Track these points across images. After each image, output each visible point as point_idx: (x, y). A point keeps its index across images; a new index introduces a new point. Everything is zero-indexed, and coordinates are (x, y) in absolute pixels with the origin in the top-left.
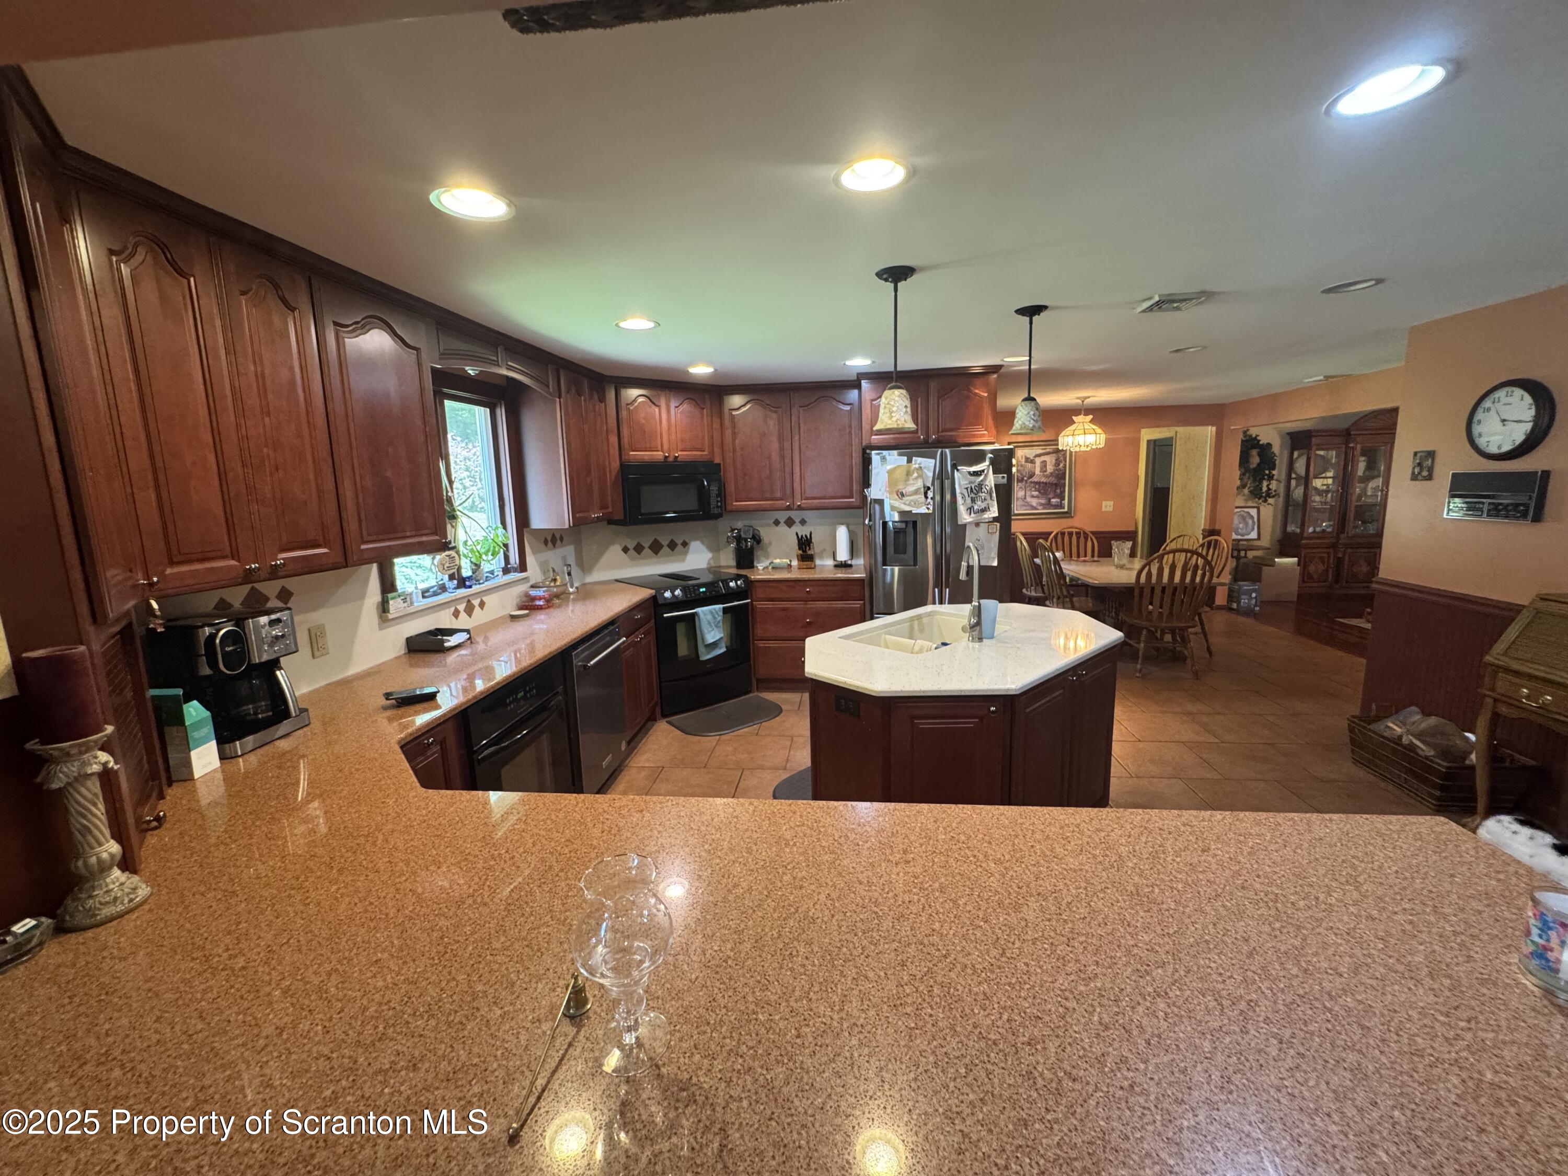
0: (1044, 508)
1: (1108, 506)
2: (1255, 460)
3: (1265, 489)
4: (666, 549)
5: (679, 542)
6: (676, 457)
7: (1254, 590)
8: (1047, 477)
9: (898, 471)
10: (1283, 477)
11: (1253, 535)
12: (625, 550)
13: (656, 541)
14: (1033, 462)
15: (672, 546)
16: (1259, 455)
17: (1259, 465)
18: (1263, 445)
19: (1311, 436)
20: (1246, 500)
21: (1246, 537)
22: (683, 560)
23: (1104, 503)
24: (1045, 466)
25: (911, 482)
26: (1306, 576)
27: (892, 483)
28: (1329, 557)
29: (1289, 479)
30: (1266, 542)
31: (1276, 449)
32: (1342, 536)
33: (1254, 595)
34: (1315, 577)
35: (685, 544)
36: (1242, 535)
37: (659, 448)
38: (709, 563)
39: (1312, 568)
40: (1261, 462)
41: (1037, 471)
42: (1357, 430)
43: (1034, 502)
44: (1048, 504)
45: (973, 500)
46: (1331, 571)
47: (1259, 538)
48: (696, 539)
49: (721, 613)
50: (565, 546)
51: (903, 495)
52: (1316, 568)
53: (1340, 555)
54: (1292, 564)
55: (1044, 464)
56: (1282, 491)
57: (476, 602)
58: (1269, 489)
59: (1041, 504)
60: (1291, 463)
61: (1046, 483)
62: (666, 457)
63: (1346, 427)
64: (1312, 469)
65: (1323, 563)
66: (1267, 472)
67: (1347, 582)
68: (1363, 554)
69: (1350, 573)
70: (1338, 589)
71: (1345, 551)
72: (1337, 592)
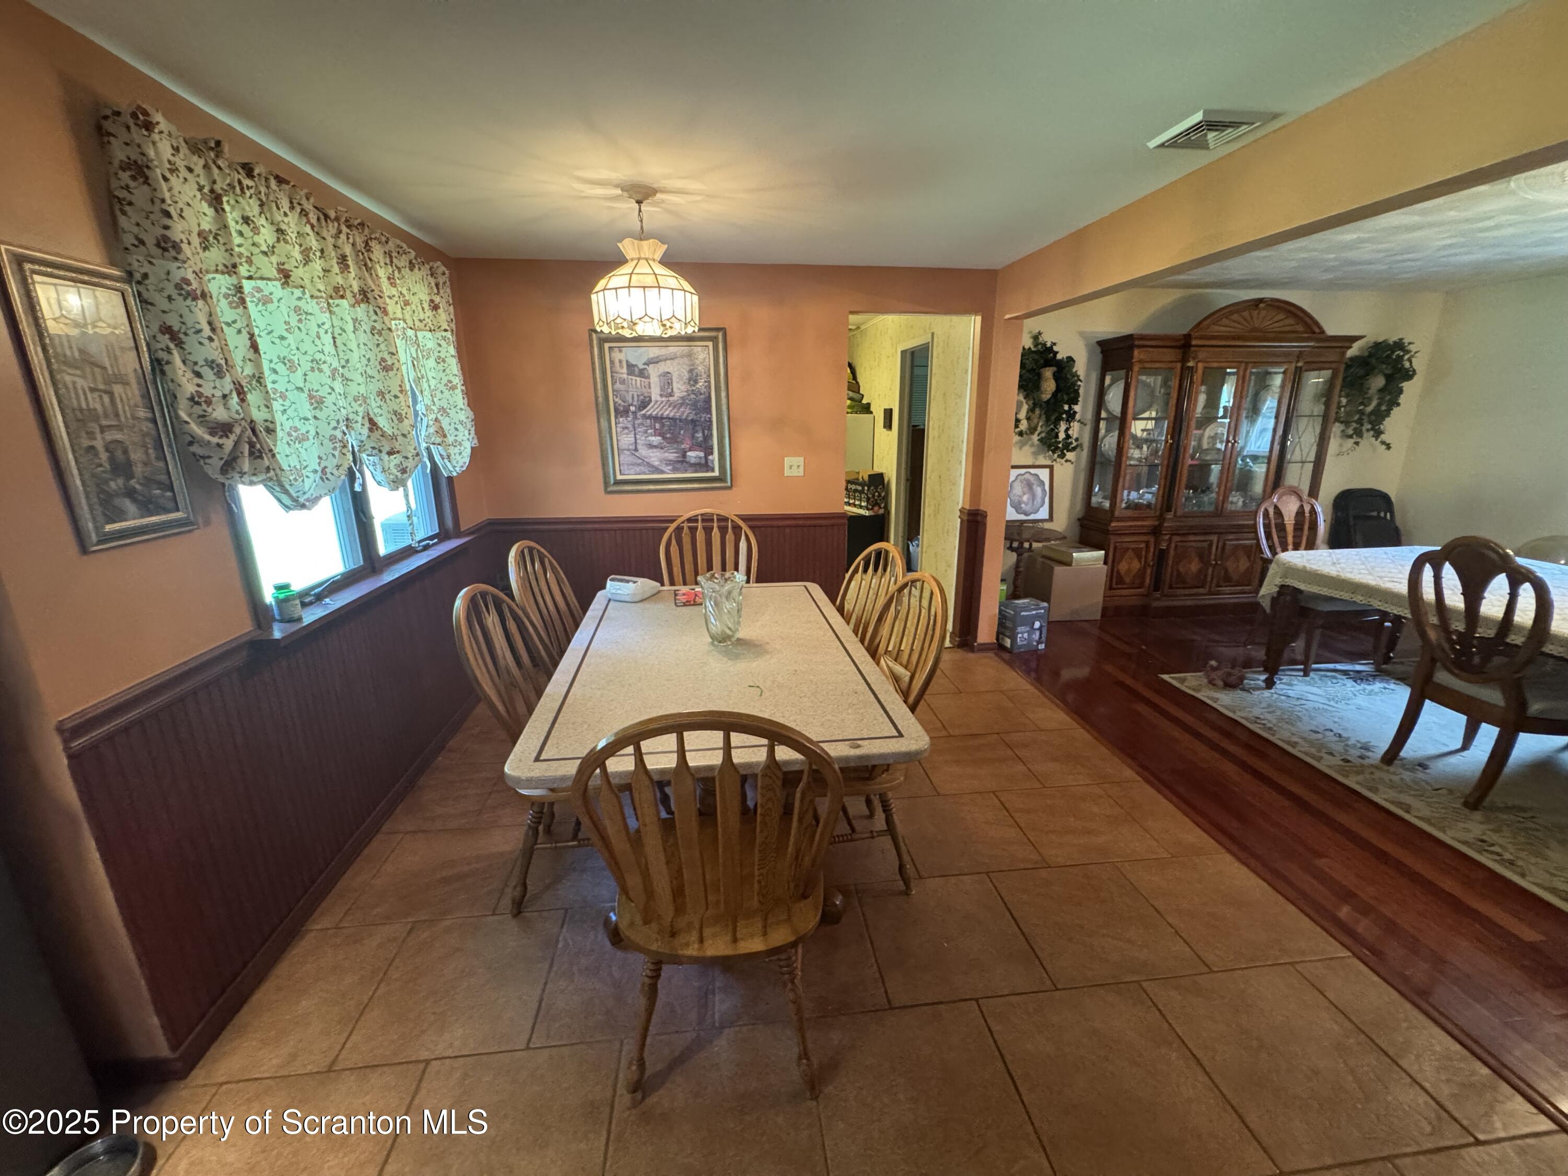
0: (675, 470)
1: (794, 466)
2: (1049, 386)
3: (1062, 436)
7: (1037, 617)
8: (674, 406)
10: (1089, 415)
11: (1043, 514)
14: (642, 374)
16: (1056, 377)
17: (1054, 395)
18: (1061, 361)
19: (1131, 348)
20: (1035, 454)
21: (1032, 517)
23: (788, 461)
24: (670, 384)
26: (1114, 580)
28: (1147, 547)
29: (1098, 419)
30: (1060, 524)
31: (1080, 368)
32: (1170, 515)
33: (1037, 625)
34: (1127, 580)
36: (1026, 514)
39: (1123, 567)
40: (1058, 390)
41: (655, 394)
42: (1202, 338)
43: (655, 457)
44: (682, 462)
46: (1149, 571)
47: (1051, 518)
52: (1129, 566)
53: (1164, 546)
54: (1097, 559)
55: (667, 379)
56: (1086, 440)
58: (1068, 437)
59: (669, 462)
60: (1101, 392)
61: (673, 419)
63: (1185, 332)
64: (1131, 403)
65: (1139, 558)
66: (1066, 407)
67: (1171, 587)
68: (1194, 544)
69: (1175, 574)
70: (1158, 599)
71: (1170, 540)
72: (1155, 604)
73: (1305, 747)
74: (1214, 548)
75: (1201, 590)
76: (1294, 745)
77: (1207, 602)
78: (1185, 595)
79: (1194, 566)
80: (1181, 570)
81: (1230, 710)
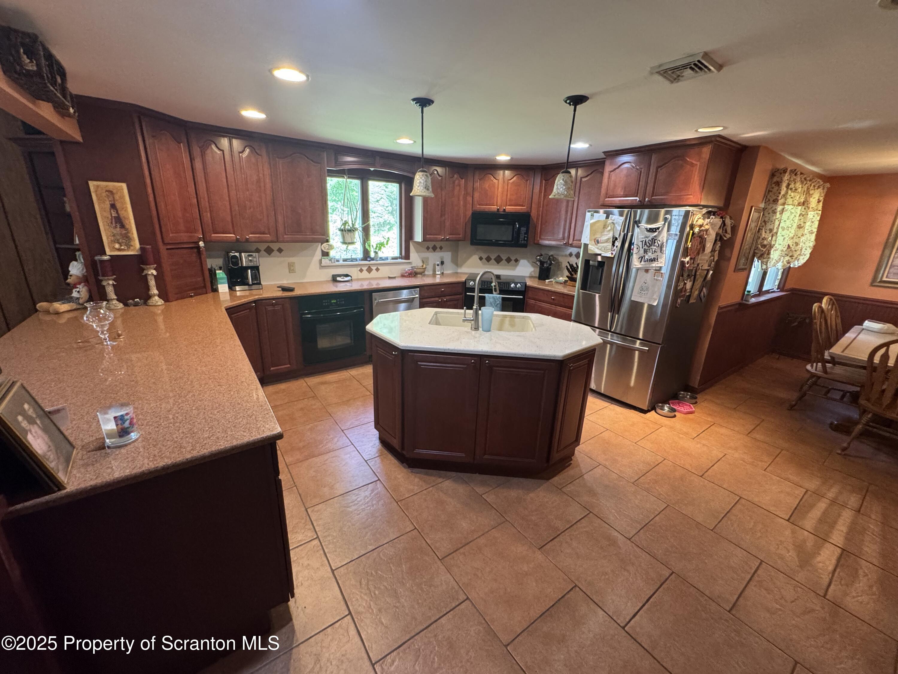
4: (504, 262)
5: (513, 259)
6: (504, 210)
9: (598, 224)
12: (481, 259)
13: (499, 256)
15: (509, 260)
22: (514, 269)
25: (606, 233)
27: (593, 232)
35: (516, 261)
37: (495, 204)
38: (530, 274)
45: (645, 251)
48: (523, 258)
49: (500, 300)
50: (443, 252)
51: (598, 242)
57: (374, 268)
62: (498, 209)
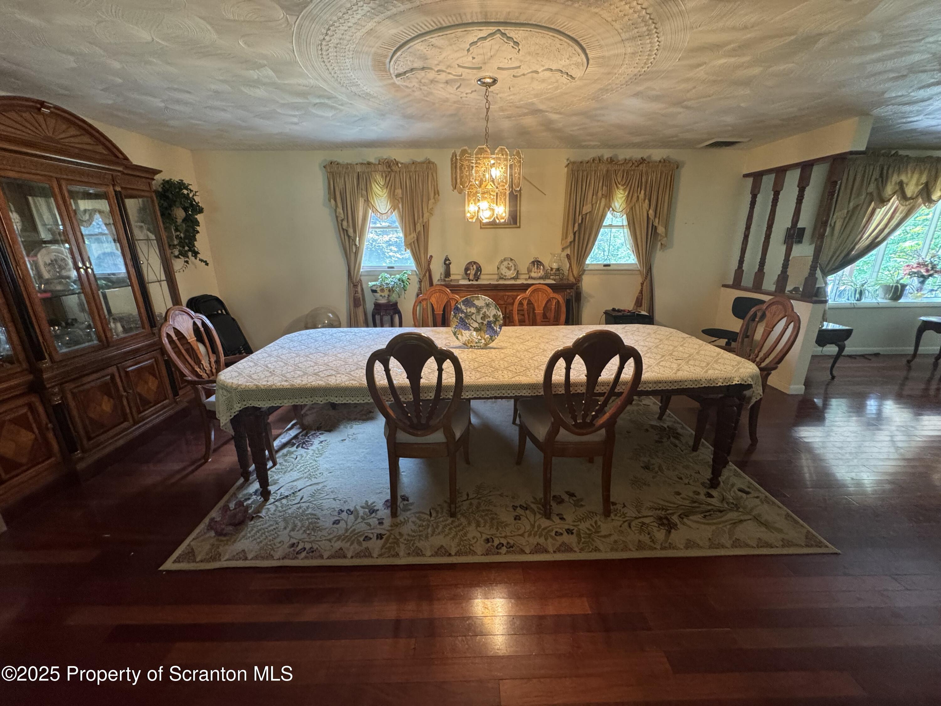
32: (44, 364)
46: (50, 435)
53: (56, 400)
67: (89, 439)
68: (93, 384)
69: (87, 422)
70: (81, 459)
71: (62, 391)
72: (81, 466)
73: (351, 549)
74: (118, 380)
75: (125, 425)
76: (341, 554)
77: (137, 433)
78: (112, 437)
79: (107, 406)
80: (92, 415)
81: (263, 558)
